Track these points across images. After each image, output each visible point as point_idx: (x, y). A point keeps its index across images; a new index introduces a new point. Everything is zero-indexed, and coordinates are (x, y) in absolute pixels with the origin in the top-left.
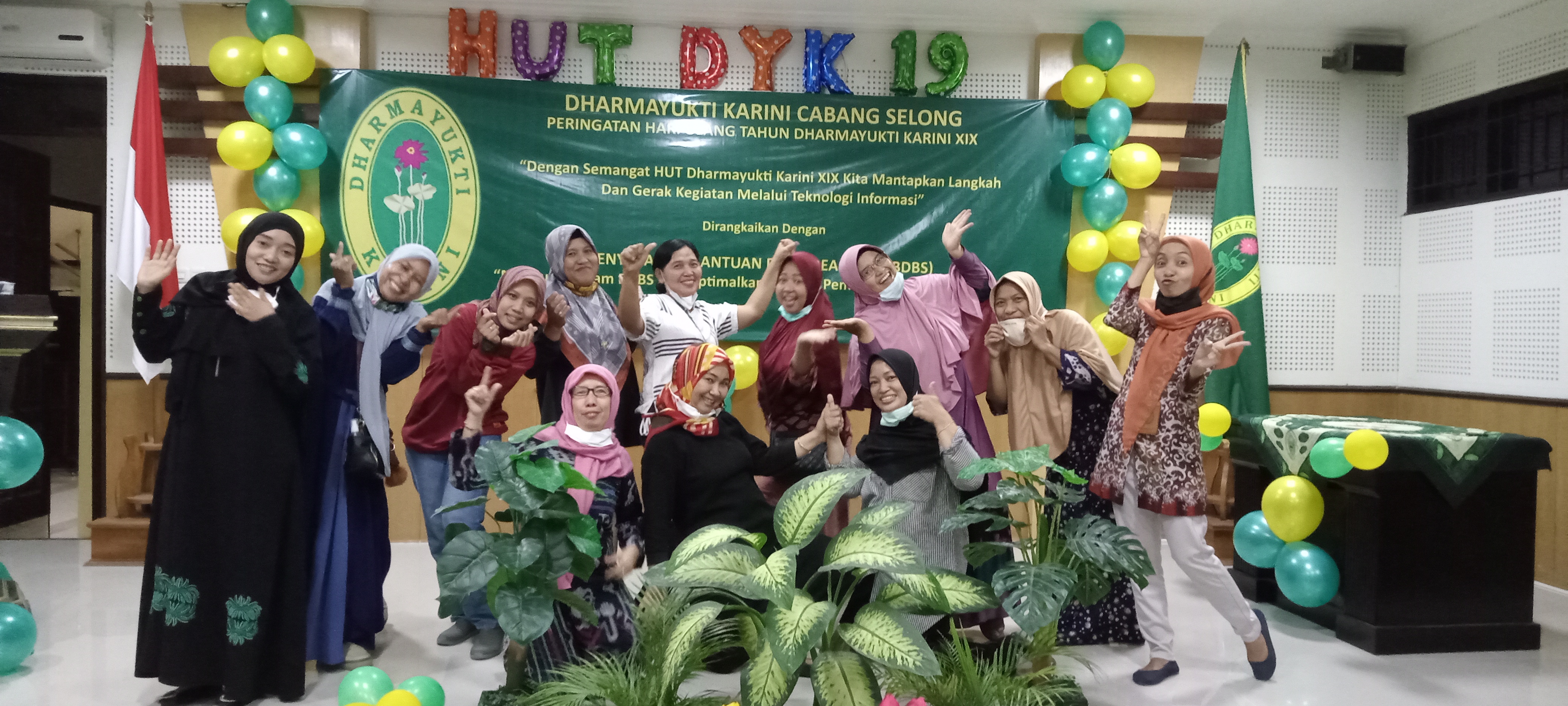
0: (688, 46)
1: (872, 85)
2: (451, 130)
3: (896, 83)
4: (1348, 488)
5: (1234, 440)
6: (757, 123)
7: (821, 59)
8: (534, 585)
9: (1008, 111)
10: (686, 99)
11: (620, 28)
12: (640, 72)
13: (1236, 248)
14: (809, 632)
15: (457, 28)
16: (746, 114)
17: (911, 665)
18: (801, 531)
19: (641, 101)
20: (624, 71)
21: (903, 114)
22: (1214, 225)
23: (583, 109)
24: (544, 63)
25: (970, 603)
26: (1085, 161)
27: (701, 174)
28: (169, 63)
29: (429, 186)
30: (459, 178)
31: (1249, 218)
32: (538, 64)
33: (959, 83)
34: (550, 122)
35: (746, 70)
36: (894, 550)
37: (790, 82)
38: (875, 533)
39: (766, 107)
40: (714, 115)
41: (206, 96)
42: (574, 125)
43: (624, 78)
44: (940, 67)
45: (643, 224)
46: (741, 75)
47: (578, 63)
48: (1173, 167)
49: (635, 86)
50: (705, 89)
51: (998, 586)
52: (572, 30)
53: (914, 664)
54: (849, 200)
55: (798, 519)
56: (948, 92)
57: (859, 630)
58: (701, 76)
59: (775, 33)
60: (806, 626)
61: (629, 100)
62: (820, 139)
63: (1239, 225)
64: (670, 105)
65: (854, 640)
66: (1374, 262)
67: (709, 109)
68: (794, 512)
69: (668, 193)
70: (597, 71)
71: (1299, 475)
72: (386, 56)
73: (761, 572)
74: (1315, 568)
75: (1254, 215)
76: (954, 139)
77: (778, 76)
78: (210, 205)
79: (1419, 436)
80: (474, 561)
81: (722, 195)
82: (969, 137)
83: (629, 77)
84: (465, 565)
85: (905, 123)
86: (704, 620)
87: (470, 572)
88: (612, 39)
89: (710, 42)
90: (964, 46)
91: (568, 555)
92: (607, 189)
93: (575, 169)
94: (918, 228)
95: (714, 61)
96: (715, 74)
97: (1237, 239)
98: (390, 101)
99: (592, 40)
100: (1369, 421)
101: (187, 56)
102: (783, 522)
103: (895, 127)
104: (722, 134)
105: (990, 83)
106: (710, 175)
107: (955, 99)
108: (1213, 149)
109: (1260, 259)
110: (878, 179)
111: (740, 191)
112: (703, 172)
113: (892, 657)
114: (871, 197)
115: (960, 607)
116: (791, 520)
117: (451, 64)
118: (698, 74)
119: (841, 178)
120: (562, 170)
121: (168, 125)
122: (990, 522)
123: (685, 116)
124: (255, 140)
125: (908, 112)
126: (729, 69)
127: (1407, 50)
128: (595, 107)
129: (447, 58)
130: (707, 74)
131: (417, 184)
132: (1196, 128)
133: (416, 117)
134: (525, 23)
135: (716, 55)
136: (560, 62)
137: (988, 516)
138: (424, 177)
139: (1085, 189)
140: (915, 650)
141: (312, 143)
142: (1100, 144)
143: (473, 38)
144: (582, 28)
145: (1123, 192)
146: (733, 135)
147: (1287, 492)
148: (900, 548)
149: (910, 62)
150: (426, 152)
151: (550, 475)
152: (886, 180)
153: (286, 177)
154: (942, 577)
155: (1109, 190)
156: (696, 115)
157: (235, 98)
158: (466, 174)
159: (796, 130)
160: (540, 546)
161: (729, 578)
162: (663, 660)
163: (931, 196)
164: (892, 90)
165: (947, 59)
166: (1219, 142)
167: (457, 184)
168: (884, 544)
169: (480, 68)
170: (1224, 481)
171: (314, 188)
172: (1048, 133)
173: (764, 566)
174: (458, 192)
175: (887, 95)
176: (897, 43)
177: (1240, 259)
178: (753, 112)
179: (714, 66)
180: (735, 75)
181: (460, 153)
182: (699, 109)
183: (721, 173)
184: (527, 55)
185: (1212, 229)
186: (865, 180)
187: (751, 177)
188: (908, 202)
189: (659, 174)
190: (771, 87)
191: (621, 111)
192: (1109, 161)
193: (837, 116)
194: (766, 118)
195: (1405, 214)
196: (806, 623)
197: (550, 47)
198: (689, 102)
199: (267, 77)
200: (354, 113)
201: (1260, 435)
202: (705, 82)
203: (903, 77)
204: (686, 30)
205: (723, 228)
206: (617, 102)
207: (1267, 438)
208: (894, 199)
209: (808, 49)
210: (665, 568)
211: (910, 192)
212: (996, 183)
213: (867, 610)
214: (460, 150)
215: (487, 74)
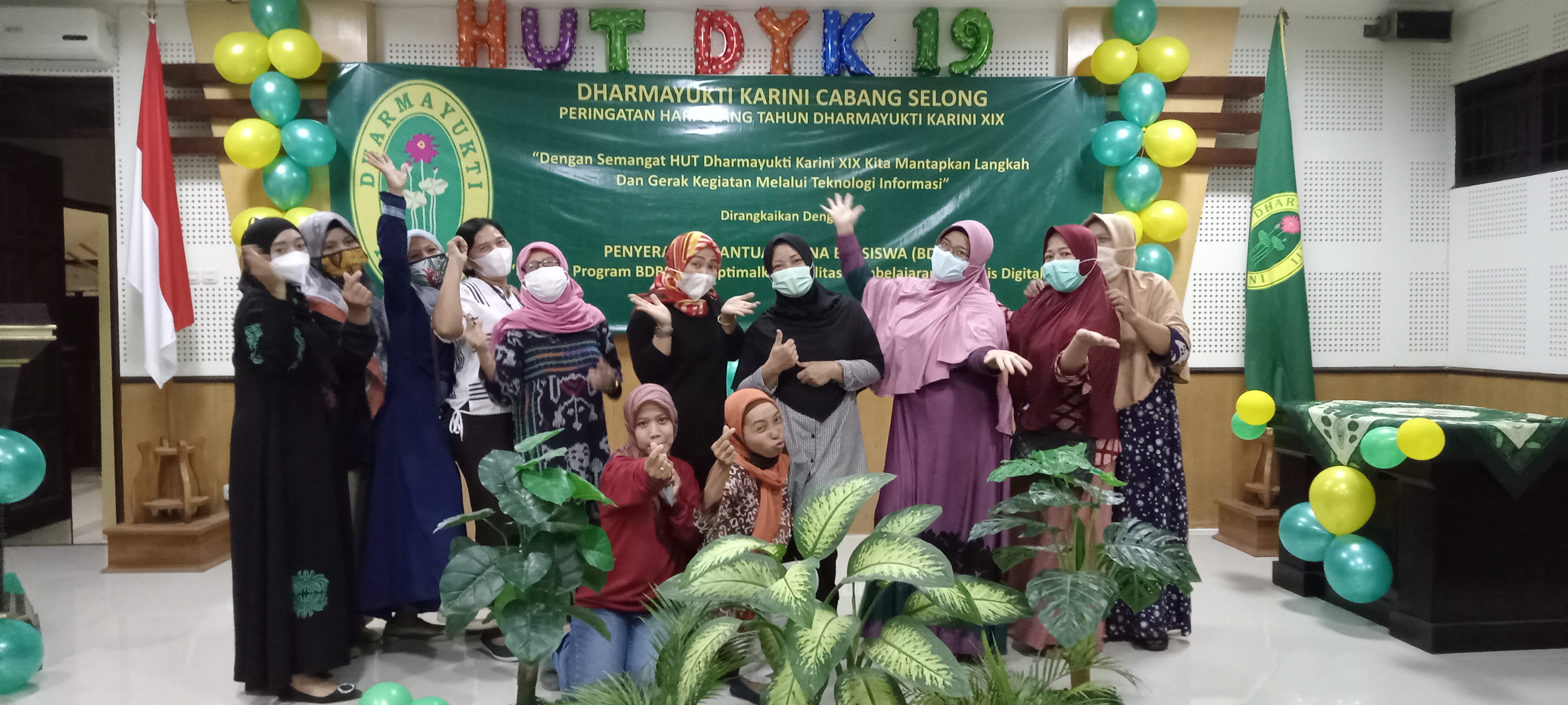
0: (703, 30)
1: (893, 66)
2: (462, 122)
3: (918, 63)
4: (1402, 479)
5: (1279, 428)
6: (774, 108)
7: (840, 40)
8: (543, 602)
9: (1036, 89)
10: (702, 85)
11: (632, 14)
12: (654, 58)
13: (1277, 226)
14: (832, 650)
15: (466, 18)
16: (763, 99)
17: (940, 685)
18: (822, 540)
19: (655, 88)
20: (637, 58)
21: (926, 95)
22: (1254, 202)
23: (596, 98)
24: (555, 51)
25: (1003, 614)
26: (1117, 139)
27: (718, 162)
28: (175, 61)
29: (440, 180)
30: (471, 172)
31: (1291, 195)
32: (550, 53)
33: (983, 62)
34: (563, 112)
35: (763, 53)
36: (921, 561)
37: (808, 65)
38: (901, 543)
39: (784, 91)
40: (730, 100)
41: (213, 93)
42: (587, 115)
43: (638, 65)
44: (964, 45)
45: (660, 215)
46: (757, 59)
47: (590, 51)
48: (1209, 143)
49: (648, 73)
50: (721, 74)
51: (1032, 596)
52: (583, 17)
53: (944, 684)
54: (871, 186)
55: (819, 528)
56: (972, 71)
57: (885, 646)
58: (716, 61)
59: (792, 14)
60: (828, 643)
61: (642, 88)
62: (840, 123)
63: (1279, 202)
64: (685, 91)
65: (879, 657)
66: (1422, 238)
67: (726, 95)
68: (815, 520)
69: (684, 182)
70: (610, 59)
71: (1348, 465)
72: (394, 48)
73: (778, 586)
74: (1366, 562)
75: (1295, 191)
76: (980, 120)
77: (796, 59)
78: (220, 204)
79: (1476, 423)
80: (478, 578)
81: (740, 184)
82: (995, 116)
83: (642, 63)
84: (469, 583)
85: (928, 105)
86: (721, 637)
87: (475, 590)
88: (624, 25)
89: (725, 25)
90: (988, 22)
91: (578, 569)
92: (622, 180)
93: (589, 160)
94: (943, 213)
95: (730, 45)
96: (731, 58)
97: (1278, 217)
98: (400, 94)
99: (604, 26)
100: (1420, 407)
101: (192, 53)
102: (803, 530)
103: (919, 109)
104: (739, 120)
105: (1016, 61)
106: (727, 163)
107: (980, 78)
108: (1251, 123)
109: (1302, 237)
110: (901, 163)
111: (759, 179)
112: (720, 160)
113: (920, 676)
114: (894, 182)
115: (992, 618)
116: (812, 529)
117: (460, 55)
118: (714, 59)
119: (862, 163)
120: (575, 161)
121: (176, 124)
122: (1023, 528)
123: (701, 103)
124: (263, 138)
125: (931, 92)
126: (746, 53)
127: (1455, 16)
128: (608, 96)
129: (456, 49)
130: (723, 59)
131: (428, 179)
132: (1233, 103)
133: (425, 110)
134: (535, 11)
135: (732, 38)
136: (571, 50)
137: (1020, 521)
138: (436, 172)
139: (1117, 169)
140: (944, 669)
141: (321, 139)
142: (1133, 122)
143: (482, 28)
144: (593, 14)
145: (1157, 171)
146: (751, 121)
147: (1337, 483)
148: (928, 559)
149: (932, 40)
150: (437, 146)
151: (557, 486)
152: (909, 164)
153: (295, 175)
154: (972, 586)
155: (1143, 169)
156: (712, 101)
157: (241, 95)
158: (478, 167)
159: (815, 114)
160: (548, 561)
161: (748, 590)
162: (678, 680)
163: (957, 179)
164: (914, 70)
165: (971, 37)
166: (1258, 116)
167: (470, 177)
168: (910, 554)
169: (490, 58)
170: (1267, 469)
171: (324, 185)
172: (1077, 111)
173: (782, 580)
174: (470, 186)
175: (910, 75)
176: (919, 21)
177: (1281, 237)
178: (771, 97)
179: (729, 50)
180: (751, 59)
181: (471, 146)
182: (715, 96)
183: (739, 161)
184: (538, 44)
185: (1252, 207)
186: (887, 164)
187: (770, 164)
188: (932, 186)
189: (675, 163)
190: (789, 71)
191: (635, 99)
192: (1142, 138)
193: (857, 99)
194: (784, 103)
195: (1453, 188)
196: (829, 640)
197: (561, 35)
198: (704, 89)
199: (271, 73)
200: (363, 108)
201: (1306, 423)
202: (720, 66)
203: (926, 57)
204: (700, 14)
205: (742, 217)
206: (630, 90)
207: (1314, 427)
208: (917, 183)
209: (826, 30)
210: (680, 581)
211: (935, 175)
212: (1023, 164)
213: (893, 625)
214: (472, 143)
215: (498, 64)
